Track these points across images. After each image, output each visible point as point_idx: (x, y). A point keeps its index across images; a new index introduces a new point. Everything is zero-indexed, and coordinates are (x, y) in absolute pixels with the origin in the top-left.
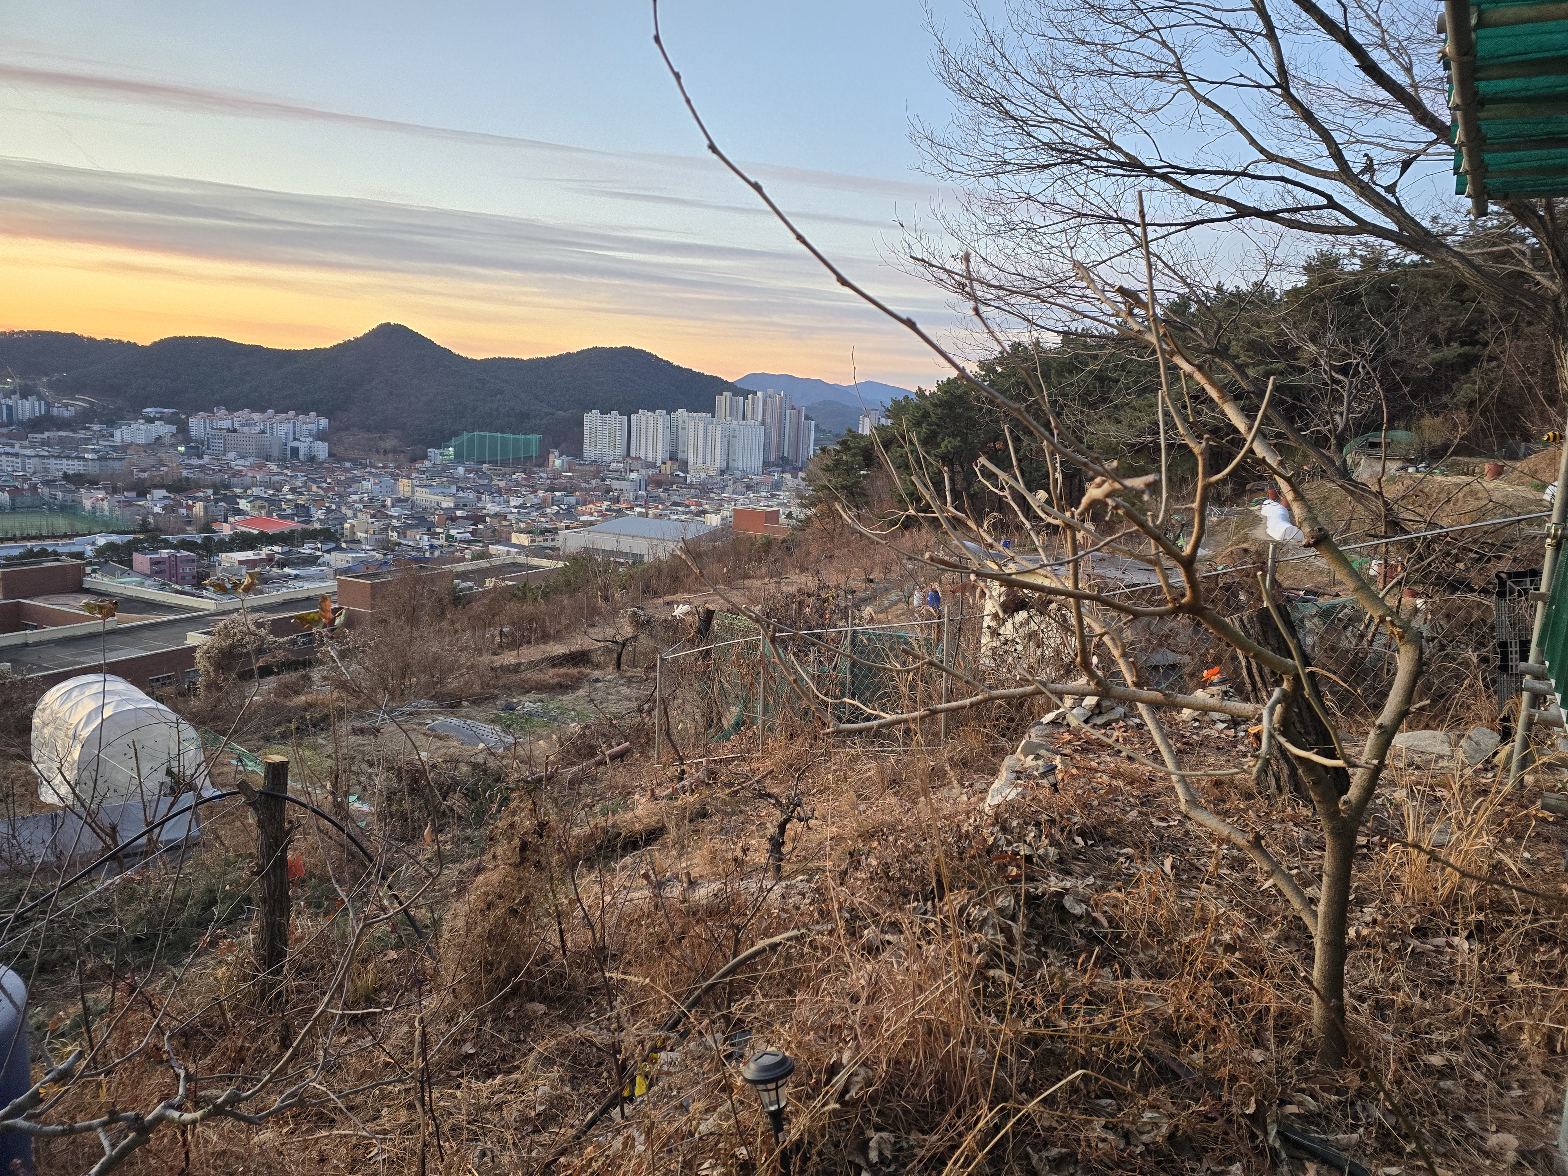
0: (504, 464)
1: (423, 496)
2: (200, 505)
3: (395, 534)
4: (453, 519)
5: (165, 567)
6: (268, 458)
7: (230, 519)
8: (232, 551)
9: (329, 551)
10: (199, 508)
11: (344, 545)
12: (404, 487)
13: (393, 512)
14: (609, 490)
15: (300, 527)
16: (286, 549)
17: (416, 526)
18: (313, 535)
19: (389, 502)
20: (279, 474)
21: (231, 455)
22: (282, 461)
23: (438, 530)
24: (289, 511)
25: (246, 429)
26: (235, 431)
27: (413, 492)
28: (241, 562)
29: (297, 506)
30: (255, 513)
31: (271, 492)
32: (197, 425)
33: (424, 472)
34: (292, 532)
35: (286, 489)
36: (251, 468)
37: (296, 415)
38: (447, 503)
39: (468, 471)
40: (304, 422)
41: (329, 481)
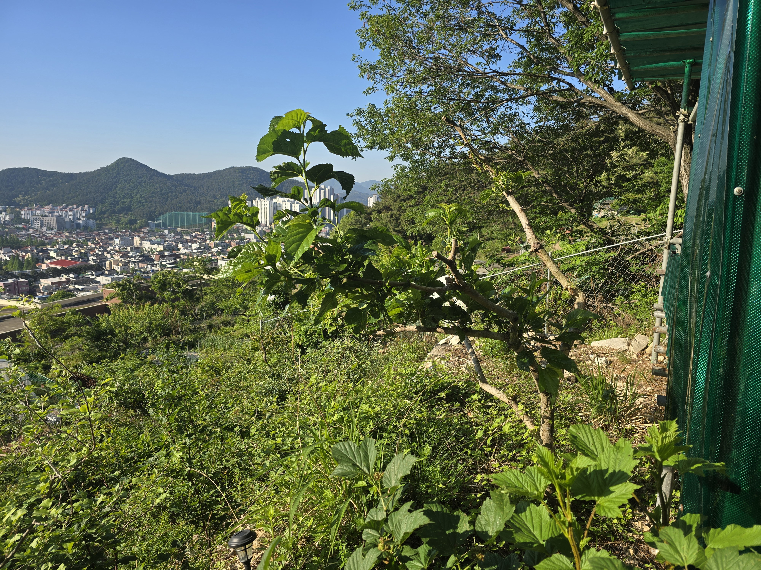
0: (189, 227)
1: (147, 245)
2: (29, 254)
3: (133, 265)
4: (165, 256)
5: (12, 287)
6: (65, 229)
7: (46, 262)
8: (47, 278)
9: (99, 276)
10: (28, 257)
12: (137, 241)
13: (132, 254)
14: (243, 239)
15: (84, 264)
16: (76, 275)
17: (145, 261)
18: (91, 268)
19: (129, 249)
20: (71, 237)
21: (44, 229)
22: (71, 231)
23: (156, 262)
24: (76, 256)
25: (50, 215)
26: (46, 216)
27: (142, 243)
28: (52, 283)
29: (81, 253)
30: (59, 258)
31: (66, 247)
32: (24, 214)
33: (147, 233)
34: (79, 266)
35: (74, 245)
36: (55, 235)
37: (78, 207)
38: (160, 248)
39: (169, 232)
40: (82, 210)
41: (97, 239)
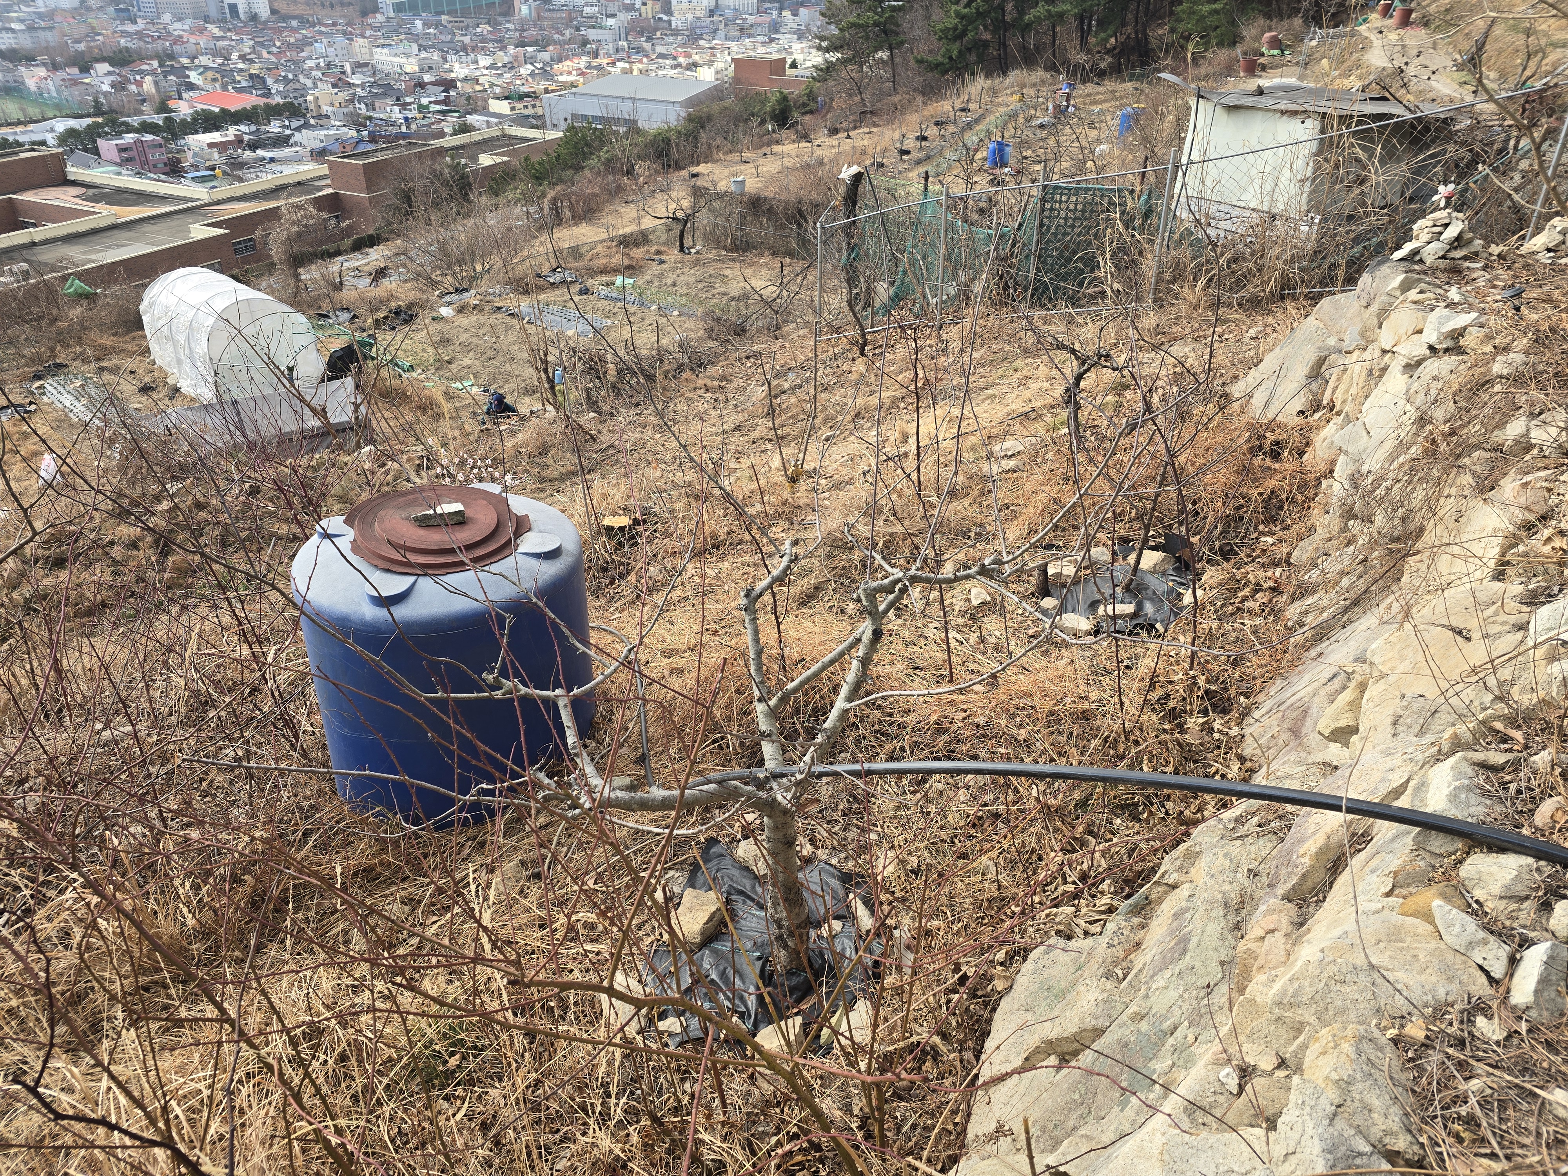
0: (465, 12)
1: (383, 58)
2: (148, 79)
3: (363, 106)
4: (422, 86)
5: (133, 154)
6: (207, 19)
7: (185, 95)
8: (196, 132)
9: (298, 129)
10: (148, 84)
11: (312, 121)
12: (360, 47)
13: (356, 79)
14: (585, 42)
15: (261, 101)
16: (253, 128)
17: (385, 95)
18: (277, 111)
19: (348, 67)
20: (223, 38)
21: (166, 17)
22: (221, 22)
23: (409, 99)
24: (244, 84)
27: (371, 54)
28: (211, 145)
29: (251, 76)
30: (210, 88)
31: (219, 60)
33: (378, 29)
34: (255, 108)
35: (235, 56)
36: (191, 32)
38: (411, 67)
39: (426, 25)
41: (278, 44)
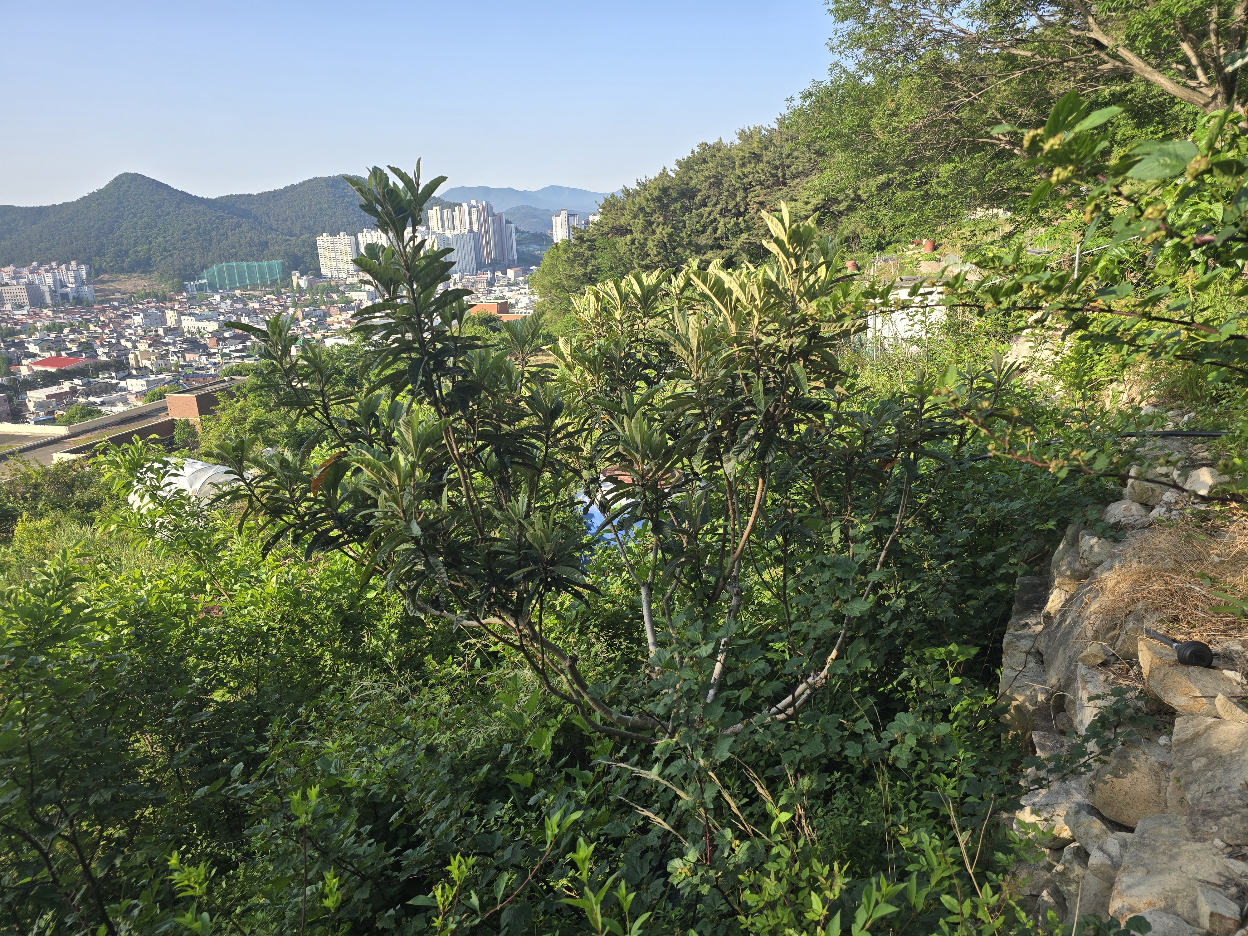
0: (254, 288)
1: (189, 324)
3: (175, 358)
4: (225, 339)
6: (43, 305)
8: (35, 388)
9: (124, 379)
11: (134, 372)
12: (171, 317)
13: (168, 340)
14: (350, 301)
15: (92, 361)
16: (86, 381)
17: (193, 349)
18: (105, 367)
19: (161, 332)
20: (56, 318)
21: (8, 306)
22: (56, 307)
23: (213, 351)
24: (74, 350)
25: (15, 282)
27: (178, 321)
28: (48, 397)
29: (81, 344)
30: (47, 355)
31: (53, 335)
33: (185, 303)
34: (85, 366)
35: (66, 331)
36: (29, 316)
37: (59, 265)
38: (213, 326)
39: (223, 299)
40: (68, 270)
41: (102, 319)
